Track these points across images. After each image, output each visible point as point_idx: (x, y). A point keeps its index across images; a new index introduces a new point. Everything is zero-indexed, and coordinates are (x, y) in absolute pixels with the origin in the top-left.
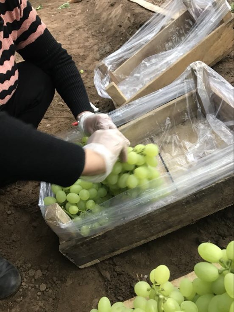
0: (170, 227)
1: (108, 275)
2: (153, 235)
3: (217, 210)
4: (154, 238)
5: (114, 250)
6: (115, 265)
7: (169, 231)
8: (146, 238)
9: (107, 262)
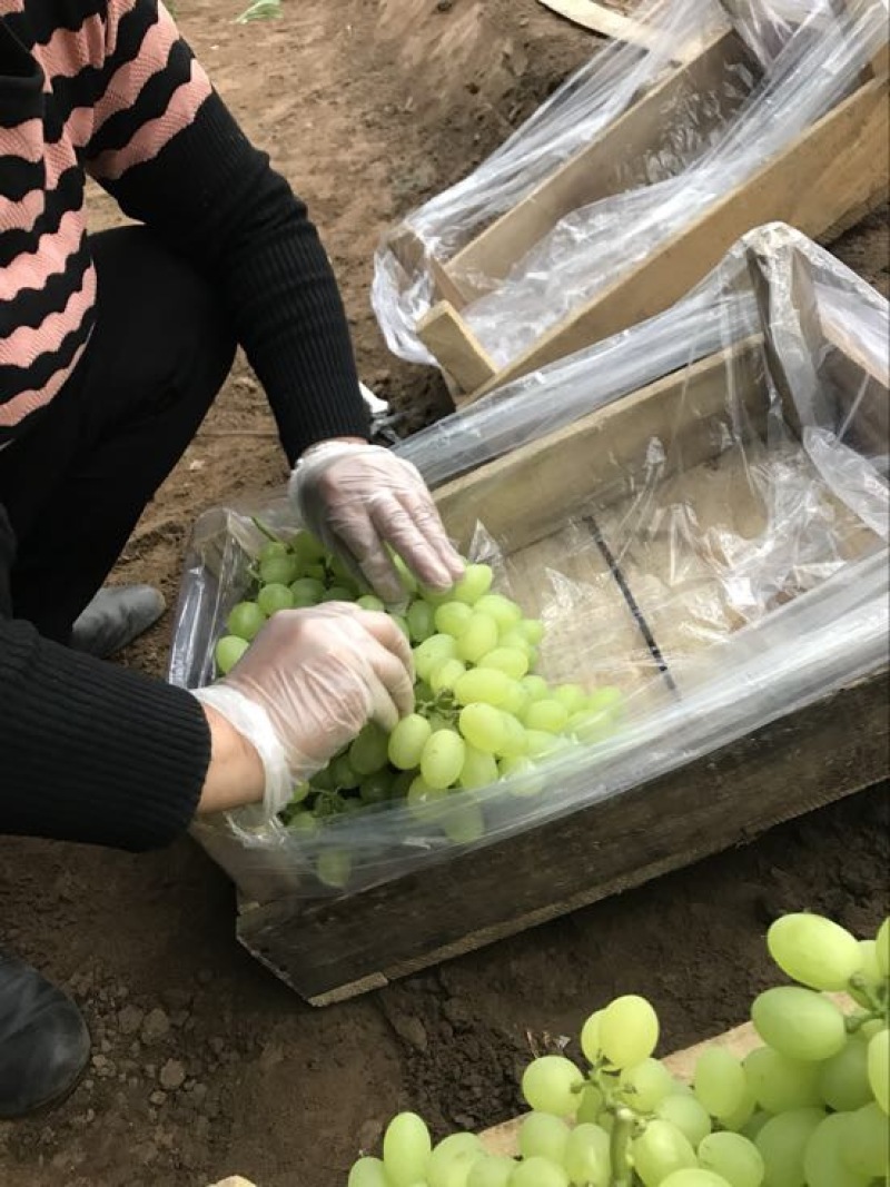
0: (658, 855)
1: (418, 1034)
2: (592, 884)
3: (838, 794)
4: (595, 895)
5: (443, 940)
6: (446, 995)
7: (655, 871)
8: (565, 897)
9: (416, 983)
